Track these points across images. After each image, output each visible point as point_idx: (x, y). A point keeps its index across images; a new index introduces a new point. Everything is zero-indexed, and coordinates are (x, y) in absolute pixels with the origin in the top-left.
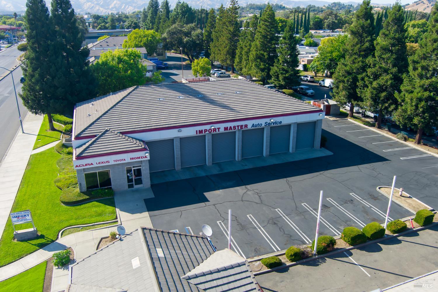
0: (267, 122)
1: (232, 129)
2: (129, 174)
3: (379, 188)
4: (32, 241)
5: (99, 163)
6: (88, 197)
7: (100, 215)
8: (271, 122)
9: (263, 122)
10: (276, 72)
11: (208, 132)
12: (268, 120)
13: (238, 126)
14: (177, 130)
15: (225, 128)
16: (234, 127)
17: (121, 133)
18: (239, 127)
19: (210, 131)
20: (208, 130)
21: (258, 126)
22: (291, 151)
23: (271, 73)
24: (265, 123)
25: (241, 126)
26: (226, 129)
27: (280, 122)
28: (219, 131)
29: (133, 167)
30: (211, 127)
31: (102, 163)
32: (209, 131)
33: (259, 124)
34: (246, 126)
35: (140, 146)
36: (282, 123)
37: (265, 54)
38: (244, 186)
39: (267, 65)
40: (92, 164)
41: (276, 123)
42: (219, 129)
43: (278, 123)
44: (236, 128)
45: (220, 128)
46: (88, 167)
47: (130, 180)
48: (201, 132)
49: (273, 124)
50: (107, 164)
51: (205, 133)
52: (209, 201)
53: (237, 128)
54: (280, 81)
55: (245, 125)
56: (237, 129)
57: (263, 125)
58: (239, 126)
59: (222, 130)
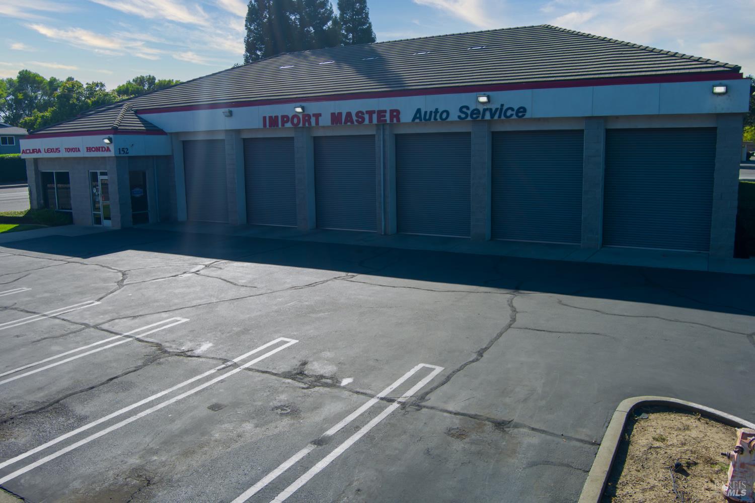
0: (468, 108)
1: (352, 122)
2: (95, 191)
8: (481, 108)
9: (451, 104)
11: (289, 125)
12: (466, 100)
13: (370, 113)
15: (333, 114)
16: (357, 114)
18: (375, 117)
19: (295, 121)
20: (290, 117)
21: (435, 119)
24: (461, 110)
25: (381, 113)
26: (336, 118)
27: (518, 111)
28: (317, 123)
30: (295, 108)
32: (292, 122)
33: (437, 111)
34: (395, 114)
36: (528, 115)
40: (39, 151)
41: (501, 111)
42: (317, 116)
43: (509, 113)
44: (363, 119)
45: (320, 115)
48: (274, 122)
49: (492, 116)
51: (283, 125)
53: (367, 117)
55: (392, 111)
56: (367, 122)
57: (454, 116)
58: (373, 112)
59: (325, 120)
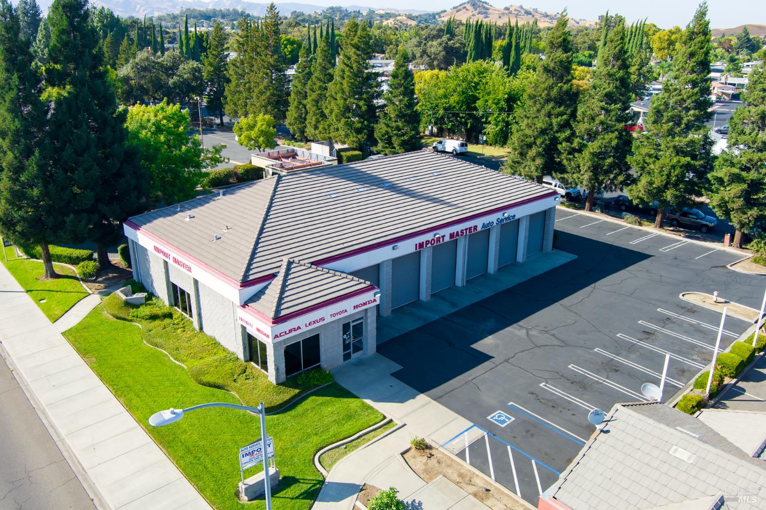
0: (499, 219)
1: (459, 236)
2: (345, 336)
3: (683, 295)
4: (285, 491)
5: (309, 324)
6: (297, 391)
7: (349, 417)
8: (503, 218)
9: (493, 218)
10: (387, 133)
11: (429, 245)
12: (499, 215)
13: (466, 229)
14: (391, 247)
15: (450, 234)
16: (461, 232)
17: (312, 263)
18: (468, 230)
19: (433, 242)
20: (430, 241)
21: (489, 226)
22: (520, 258)
23: (377, 135)
24: (497, 220)
25: (470, 229)
26: (452, 236)
27: (513, 216)
28: (443, 241)
29: (353, 322)
30: (435, 235)
31: (314, 322)
32: (431, 244)
33: (489, 222)
34: (475, 227)
35: (361, 283)
36: (515, 217)
37: (361, 103)
38: (515, 325)
39: (366, 123)
40: (299, 328)
41: (508, 218)
42: (443, 237)
43: (511, 218)
44: (463, 233)
45: (445, 236)
46: (294, 333)
47: (346, 347)
48: (421, 245)
49: (506, 221)
50: (321, 323)
51: (426, 246)
52: (493, 357)
53: (465, 232)
54: (395, 148)
57: (494, 224)
59: (447, 239)
